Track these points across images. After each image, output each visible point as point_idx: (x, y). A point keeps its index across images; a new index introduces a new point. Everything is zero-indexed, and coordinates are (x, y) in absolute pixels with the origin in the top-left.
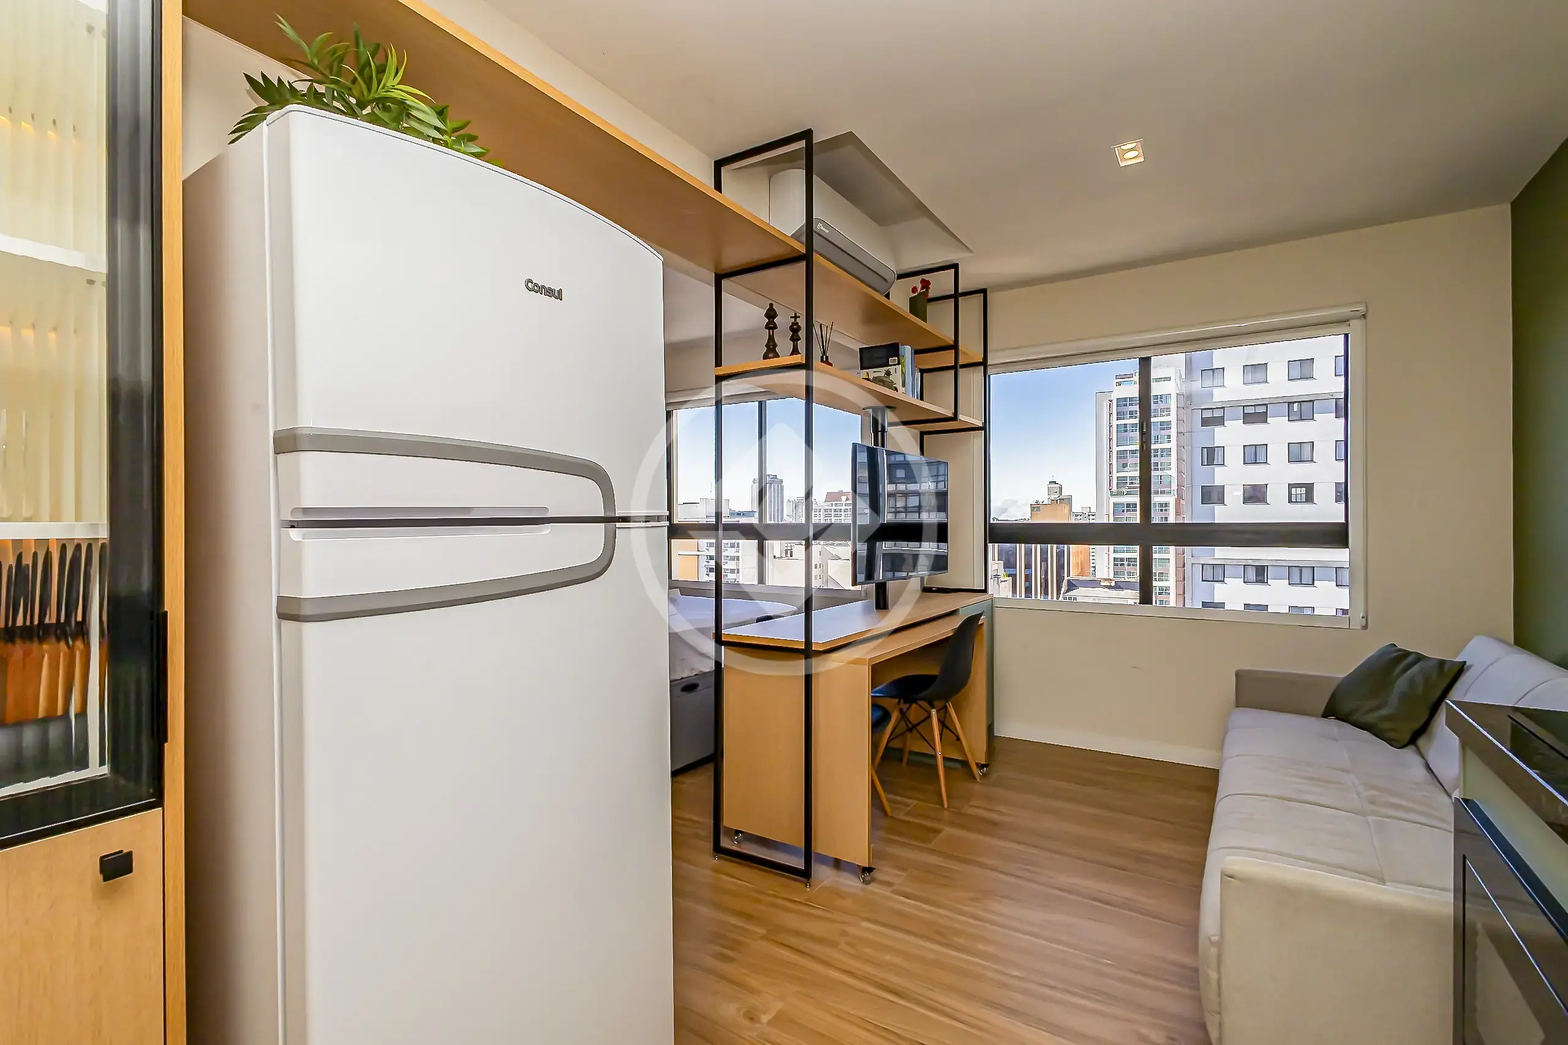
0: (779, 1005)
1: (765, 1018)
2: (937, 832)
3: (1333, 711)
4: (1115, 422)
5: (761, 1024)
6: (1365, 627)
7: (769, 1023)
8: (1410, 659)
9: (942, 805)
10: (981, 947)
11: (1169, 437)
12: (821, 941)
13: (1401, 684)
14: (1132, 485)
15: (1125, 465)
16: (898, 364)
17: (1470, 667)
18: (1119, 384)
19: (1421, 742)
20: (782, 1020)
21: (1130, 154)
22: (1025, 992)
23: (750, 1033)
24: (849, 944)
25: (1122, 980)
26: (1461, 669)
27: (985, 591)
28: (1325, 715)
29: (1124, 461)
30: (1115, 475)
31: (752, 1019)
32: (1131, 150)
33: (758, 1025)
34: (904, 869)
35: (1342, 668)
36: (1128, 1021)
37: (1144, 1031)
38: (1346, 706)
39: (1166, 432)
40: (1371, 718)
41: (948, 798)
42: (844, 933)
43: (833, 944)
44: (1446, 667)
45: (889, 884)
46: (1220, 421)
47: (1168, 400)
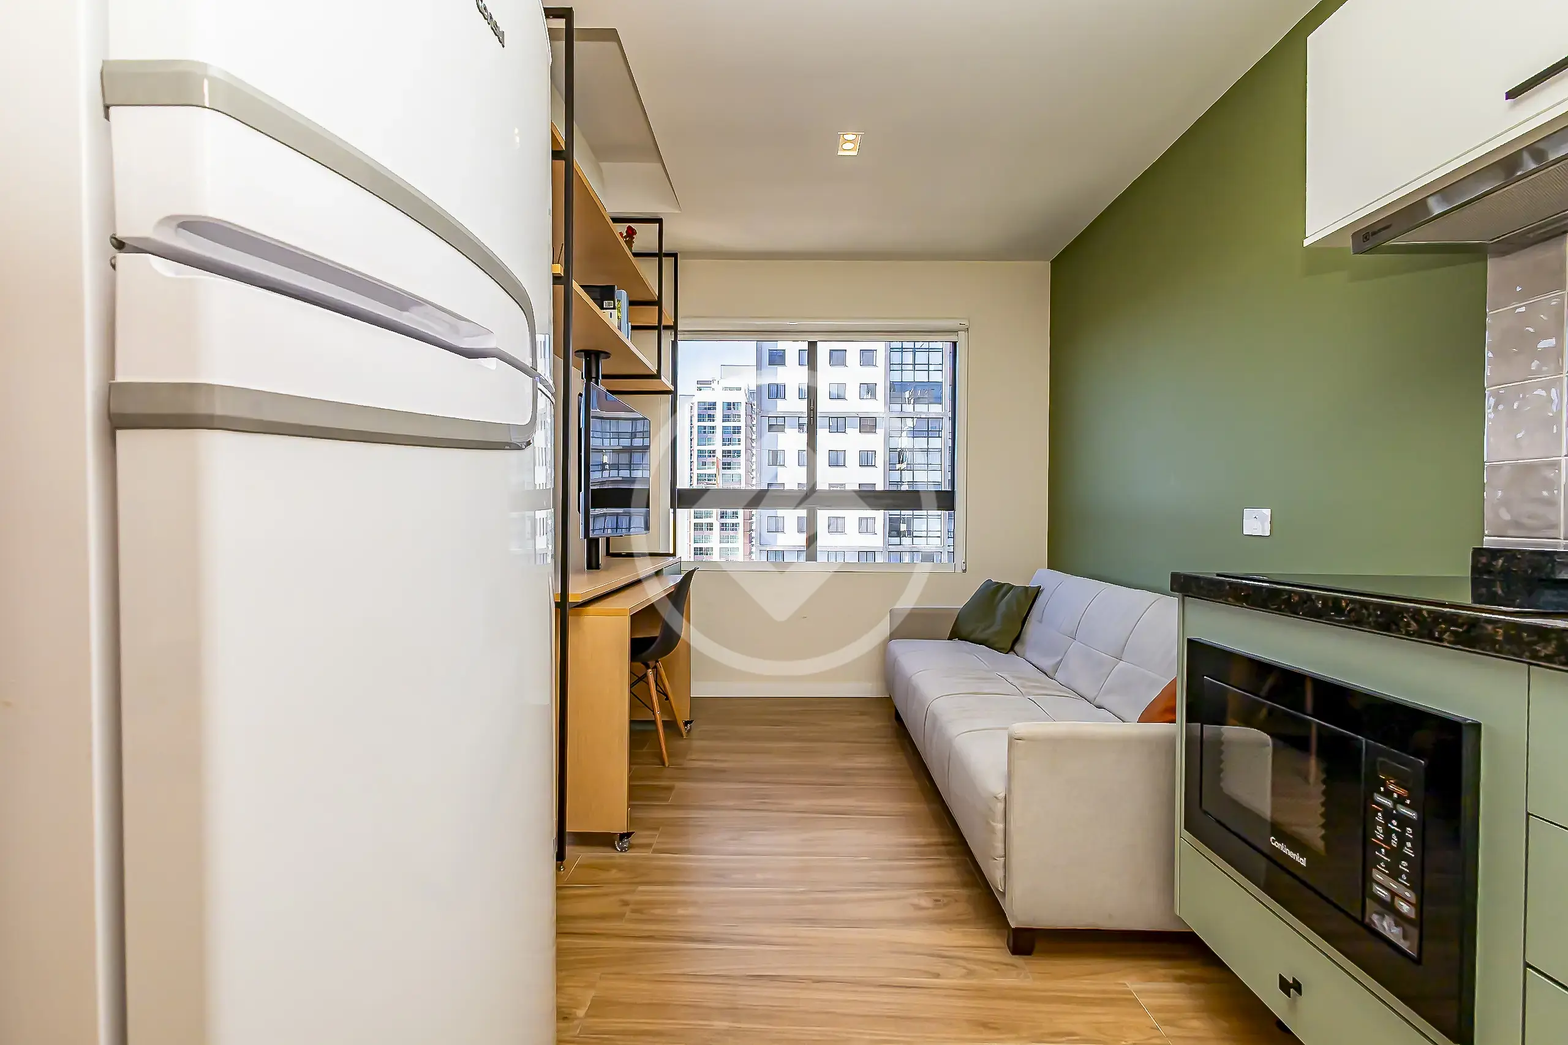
0: (592, 993)
1: (581, 1013)
2: (670, 789)
3: (956, 634)
4: (696, 424)
5: (577, 1018)
6: (964, 571)
7: (587, 1015)
8: (1005, 589)
9: (663, 764)
10: (759, 876)
11: (739, 440)
12: (603, 917)
13: (1002, 607)
14: (710, 482)
15: (704, 464)
16: (614, 308)
17: (1043, 590)
18: (700, 389)
19: (1017, 648)
20: (599, 1006)
21: (849, 146)
22: (816, 902)
23: (571, 1033)
24: (634, 911)
25: (883, 868)
26: (1038, 591)
27: (674, 555)
28: (950, 639)
29: (704, 460)
30: (696, 471)
31: (565, 1018)
32: (850, 141)
33: (576, 1022)
34: (657, 829)
35: (958, 599)
36: (899, 898)
37: (916, 901)
38: (965, 629)
39: (736, 436)
40: (982, 636)
41: (669, 756)
42: (626, 903)
43: (620, 916)
44: (1029, 592)
45: (648, 846)
46: (781, 428)
47: (739, 407)
